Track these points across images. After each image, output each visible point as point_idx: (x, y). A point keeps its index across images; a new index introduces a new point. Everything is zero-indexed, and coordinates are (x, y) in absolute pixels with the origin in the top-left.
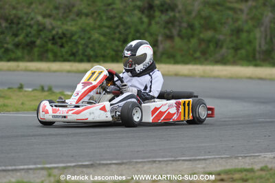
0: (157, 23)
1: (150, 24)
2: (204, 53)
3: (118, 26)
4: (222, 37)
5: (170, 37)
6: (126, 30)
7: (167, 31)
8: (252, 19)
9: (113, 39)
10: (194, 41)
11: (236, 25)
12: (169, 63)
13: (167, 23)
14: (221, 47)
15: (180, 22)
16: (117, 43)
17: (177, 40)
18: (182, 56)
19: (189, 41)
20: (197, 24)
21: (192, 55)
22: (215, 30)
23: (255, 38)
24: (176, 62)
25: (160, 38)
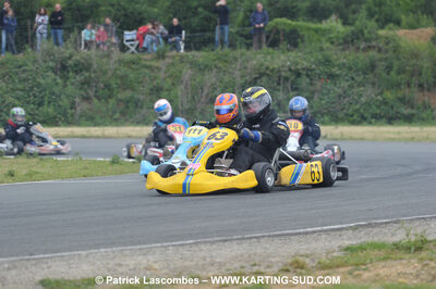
0: (72, 84)
1: (65, 86)
2: (123, 114)
3: (32, 89)
4: (142, 97)
5: (87, 99)
6: (40, 92)
7: (82, 92)
8: (170, 76)
9: (28, 103)
10: (112, 102)
11: (155, 83)
12: (89, 126)
13: (83, 84)
14: (141, 107)
15: (97, 82)
16: (32, 106)
17: (96, 101)
18: (101, 118)
19: (107, 101)
20: (113, 84)
21: (111, 117)
22: (133, 89)
23: (177, 97)
24: (96, 125)
25: (77, 100)
